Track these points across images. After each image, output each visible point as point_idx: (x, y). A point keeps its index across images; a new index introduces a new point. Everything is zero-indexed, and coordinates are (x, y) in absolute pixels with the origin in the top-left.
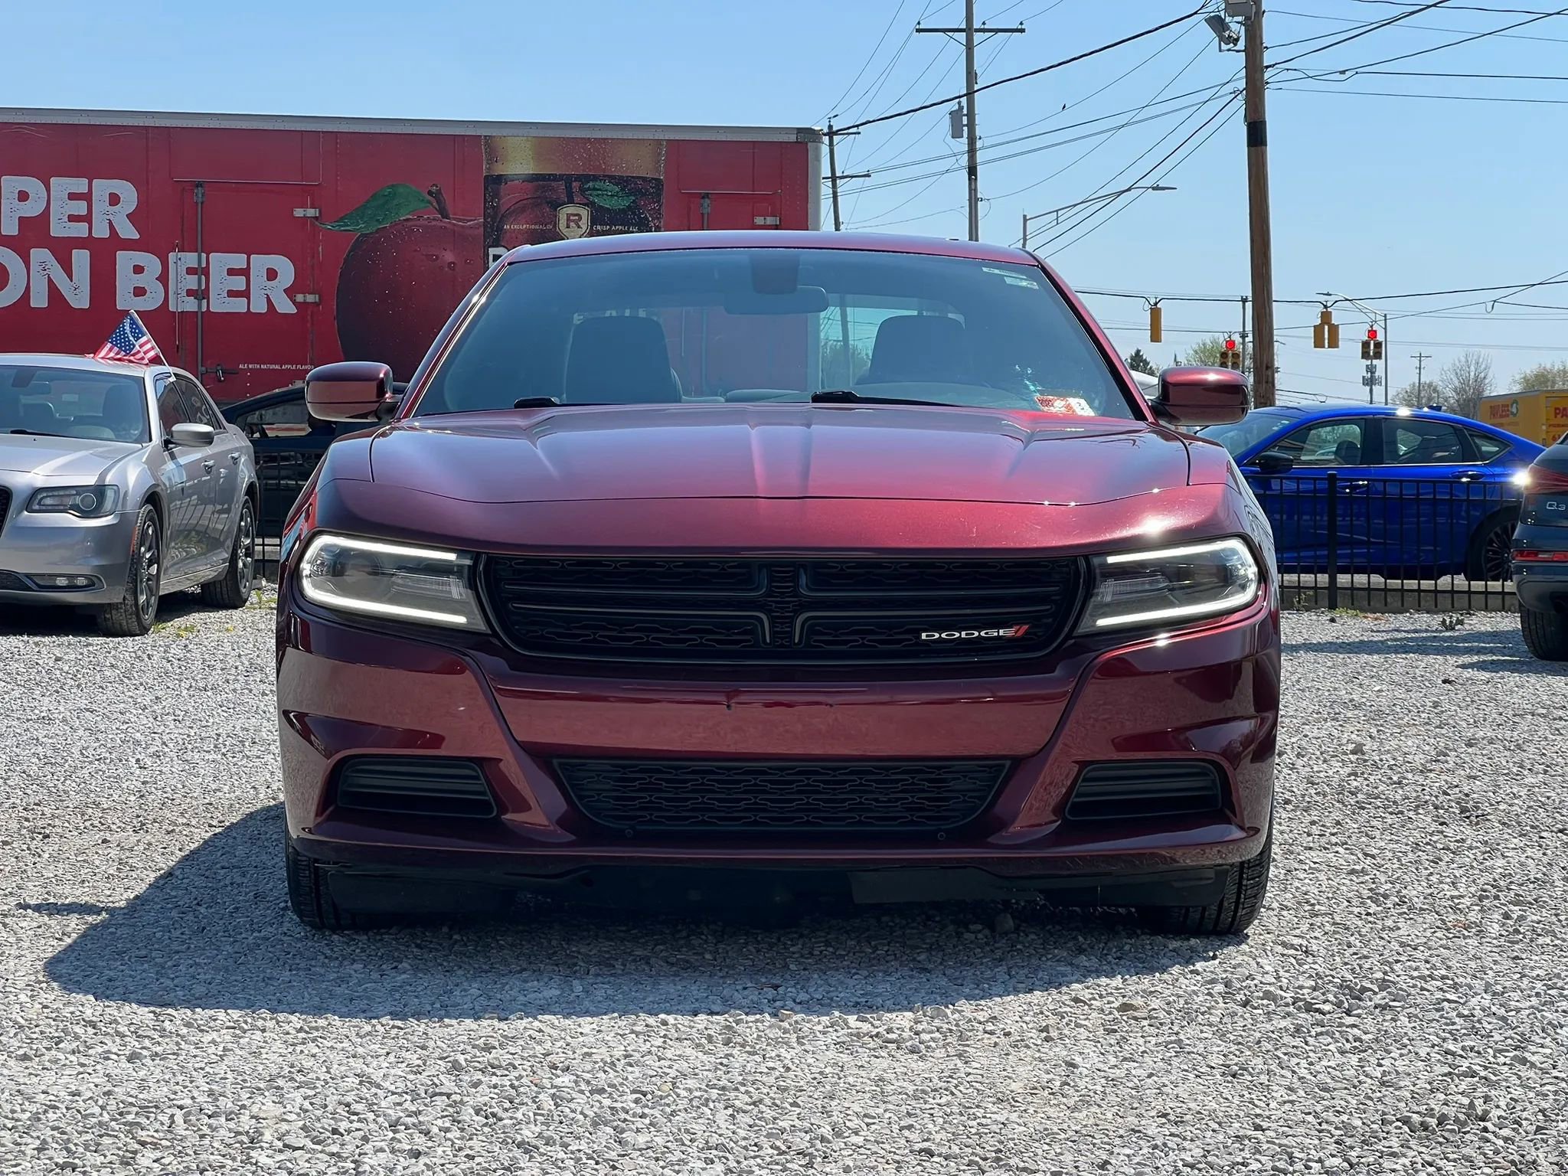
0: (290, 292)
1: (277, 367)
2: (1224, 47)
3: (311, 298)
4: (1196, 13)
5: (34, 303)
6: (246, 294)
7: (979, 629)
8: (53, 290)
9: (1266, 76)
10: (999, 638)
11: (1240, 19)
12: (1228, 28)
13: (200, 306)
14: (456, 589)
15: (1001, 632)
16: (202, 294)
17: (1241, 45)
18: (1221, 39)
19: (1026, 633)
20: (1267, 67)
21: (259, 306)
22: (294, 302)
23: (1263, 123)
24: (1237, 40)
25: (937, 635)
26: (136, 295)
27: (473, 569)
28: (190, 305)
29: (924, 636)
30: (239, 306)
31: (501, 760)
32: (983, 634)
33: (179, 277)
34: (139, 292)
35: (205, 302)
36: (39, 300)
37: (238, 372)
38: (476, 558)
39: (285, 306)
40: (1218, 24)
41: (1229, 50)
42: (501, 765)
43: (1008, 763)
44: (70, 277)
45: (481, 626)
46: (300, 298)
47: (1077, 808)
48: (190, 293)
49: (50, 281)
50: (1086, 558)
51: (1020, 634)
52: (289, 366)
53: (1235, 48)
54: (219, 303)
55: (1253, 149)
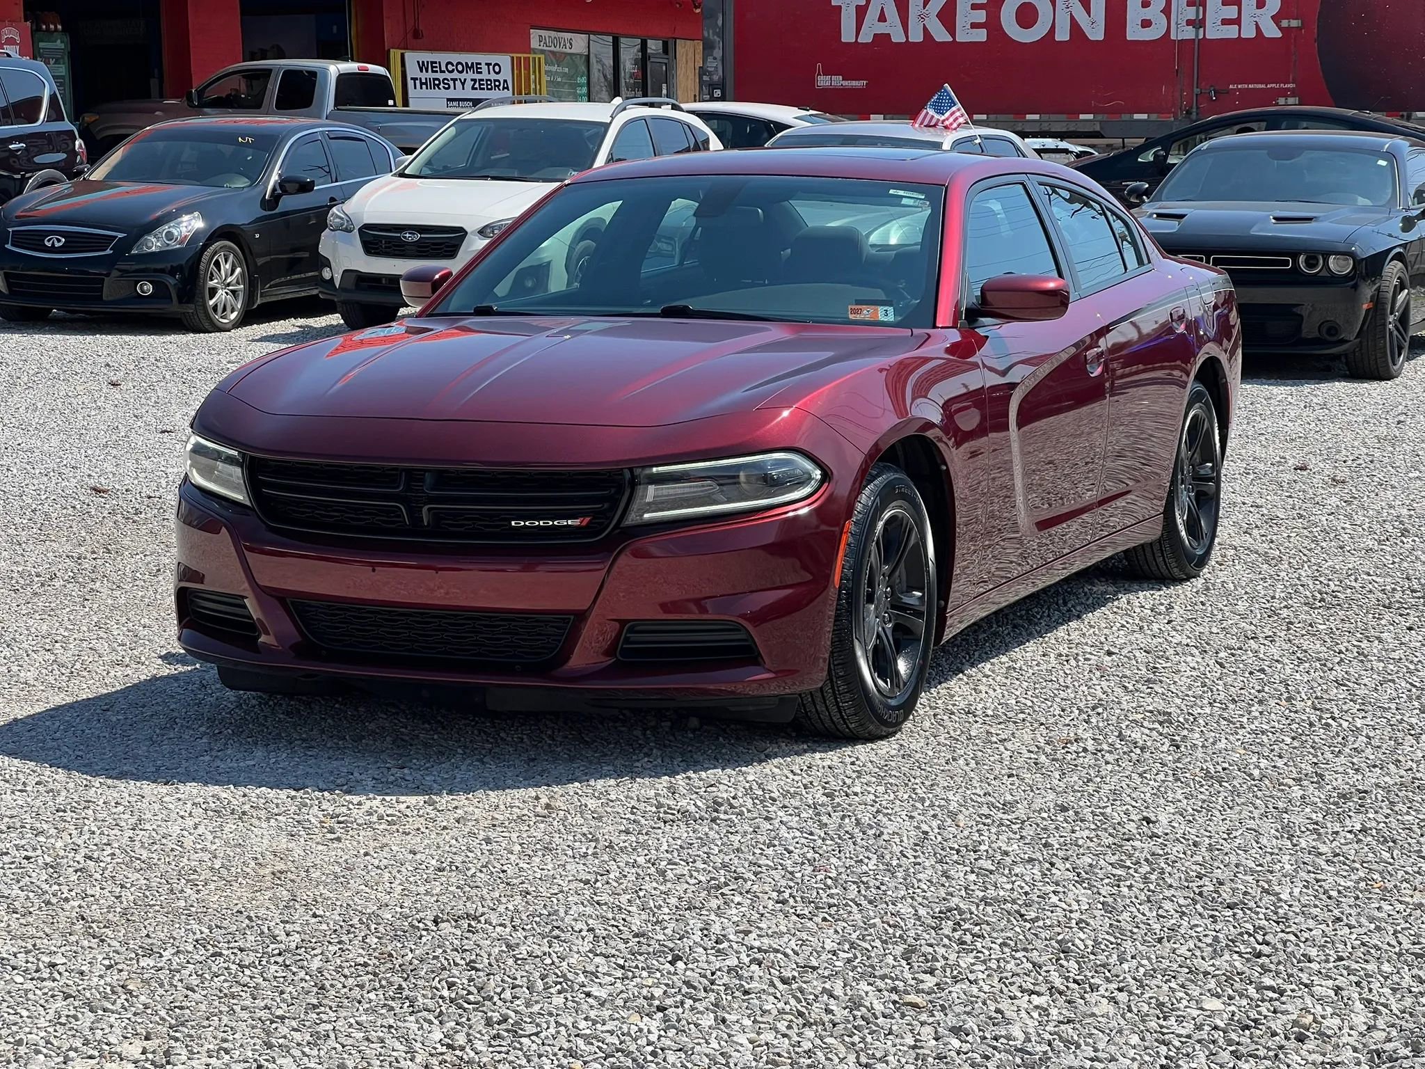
0: (1276, 19)
1: (1263, 86)
3: (1295, 23)
5: (1057, 38)
6: (1237, 21)
7: (553, 519)
8: (1074, 25)
10: (568, 526)
13: (1197, 35)
14: (240, 476)
15: (570, 522)
16: (1198, 23)
19: (590, 522)
21: (1249, 33)
22: (1280, 28)
25: (522, 523)
26: (1143, 27)
27: (243, 464)
28: (1189, 33)
29: (513, 523)
30: (1231, 32)
31: (248, 598)
32: (556, 523)
33: (1180, 9)
34: (1146, 24)
35: (1202, 29)
36: (1063, 35)
37: (1228, 92)
39: (1272, 32)
42: (248, 601)
43: (572, 617)
44: (1089, 13)
45: (249, 503)
46: (1285, 23)
47: (624, 652)
48: (1189, 22)
49: (1072, 18)
50: (631, 470)
51: (584, 524)
52: (1273, 85)
54: (1215, 31)
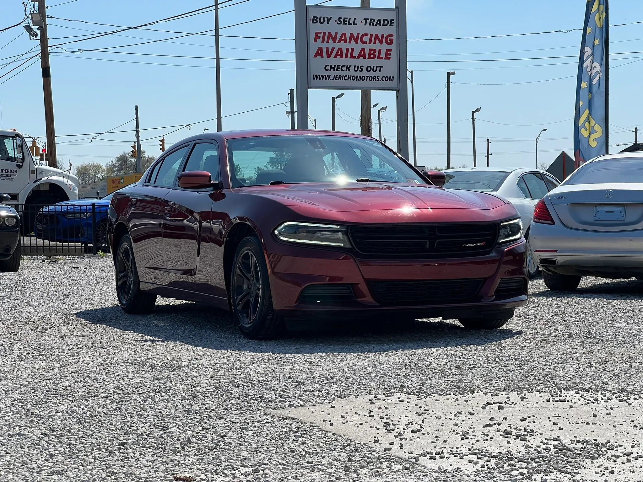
2: (32, 38)
4: (20, 24)
9: (49, 49)
11: (38, 27)
12: (33, 30)
14: (340, 236)
15: (480, 244)
17: (39, 37)
18: (31, 34)
20: (49, 47)
23: (49, 68)
24: (37, 35)
25: (466, 245)
27: (347, 231)
29: (463, 246)
31: (359, 284)
32: (476, 245)
38: (347, 227)
40: (28, 28)
41: (33, 39)
42: (359, 285)
45: (349, 246)
50: (498, 223)
51: (484, 244)
53: (36, 38)
55: (45, 78)
